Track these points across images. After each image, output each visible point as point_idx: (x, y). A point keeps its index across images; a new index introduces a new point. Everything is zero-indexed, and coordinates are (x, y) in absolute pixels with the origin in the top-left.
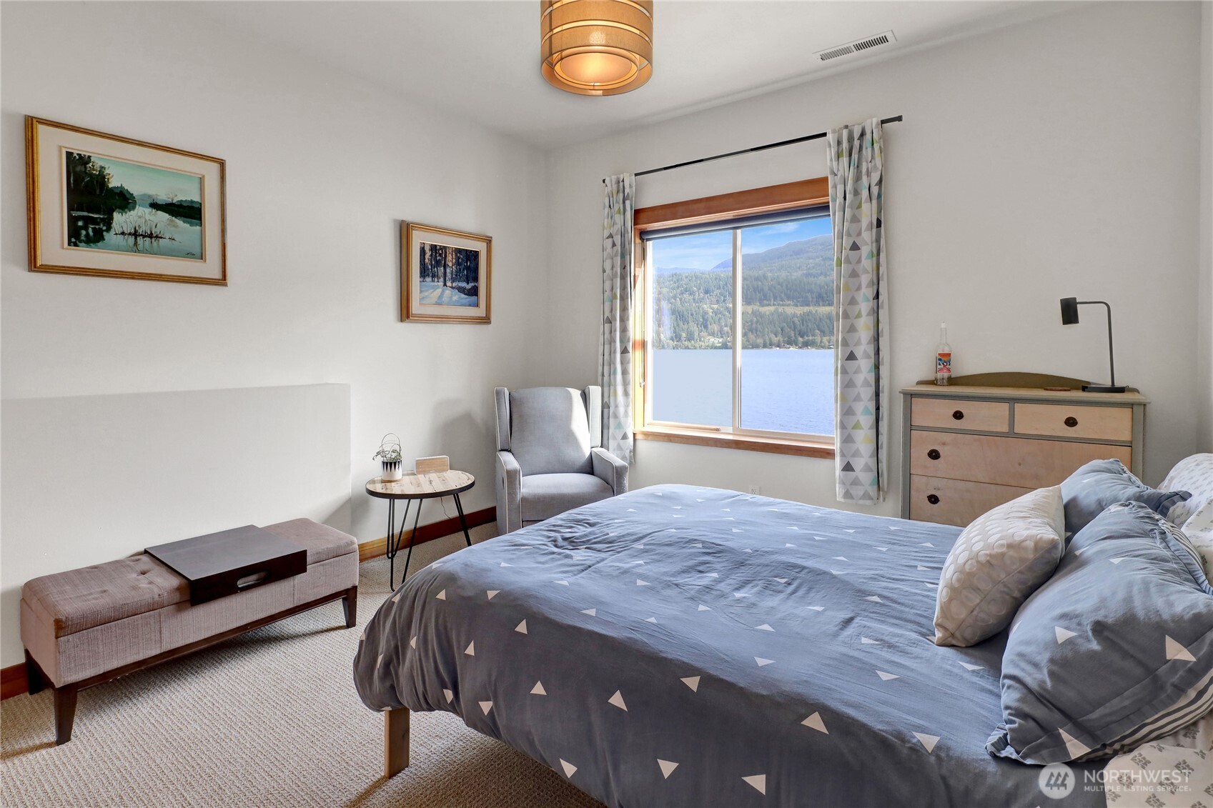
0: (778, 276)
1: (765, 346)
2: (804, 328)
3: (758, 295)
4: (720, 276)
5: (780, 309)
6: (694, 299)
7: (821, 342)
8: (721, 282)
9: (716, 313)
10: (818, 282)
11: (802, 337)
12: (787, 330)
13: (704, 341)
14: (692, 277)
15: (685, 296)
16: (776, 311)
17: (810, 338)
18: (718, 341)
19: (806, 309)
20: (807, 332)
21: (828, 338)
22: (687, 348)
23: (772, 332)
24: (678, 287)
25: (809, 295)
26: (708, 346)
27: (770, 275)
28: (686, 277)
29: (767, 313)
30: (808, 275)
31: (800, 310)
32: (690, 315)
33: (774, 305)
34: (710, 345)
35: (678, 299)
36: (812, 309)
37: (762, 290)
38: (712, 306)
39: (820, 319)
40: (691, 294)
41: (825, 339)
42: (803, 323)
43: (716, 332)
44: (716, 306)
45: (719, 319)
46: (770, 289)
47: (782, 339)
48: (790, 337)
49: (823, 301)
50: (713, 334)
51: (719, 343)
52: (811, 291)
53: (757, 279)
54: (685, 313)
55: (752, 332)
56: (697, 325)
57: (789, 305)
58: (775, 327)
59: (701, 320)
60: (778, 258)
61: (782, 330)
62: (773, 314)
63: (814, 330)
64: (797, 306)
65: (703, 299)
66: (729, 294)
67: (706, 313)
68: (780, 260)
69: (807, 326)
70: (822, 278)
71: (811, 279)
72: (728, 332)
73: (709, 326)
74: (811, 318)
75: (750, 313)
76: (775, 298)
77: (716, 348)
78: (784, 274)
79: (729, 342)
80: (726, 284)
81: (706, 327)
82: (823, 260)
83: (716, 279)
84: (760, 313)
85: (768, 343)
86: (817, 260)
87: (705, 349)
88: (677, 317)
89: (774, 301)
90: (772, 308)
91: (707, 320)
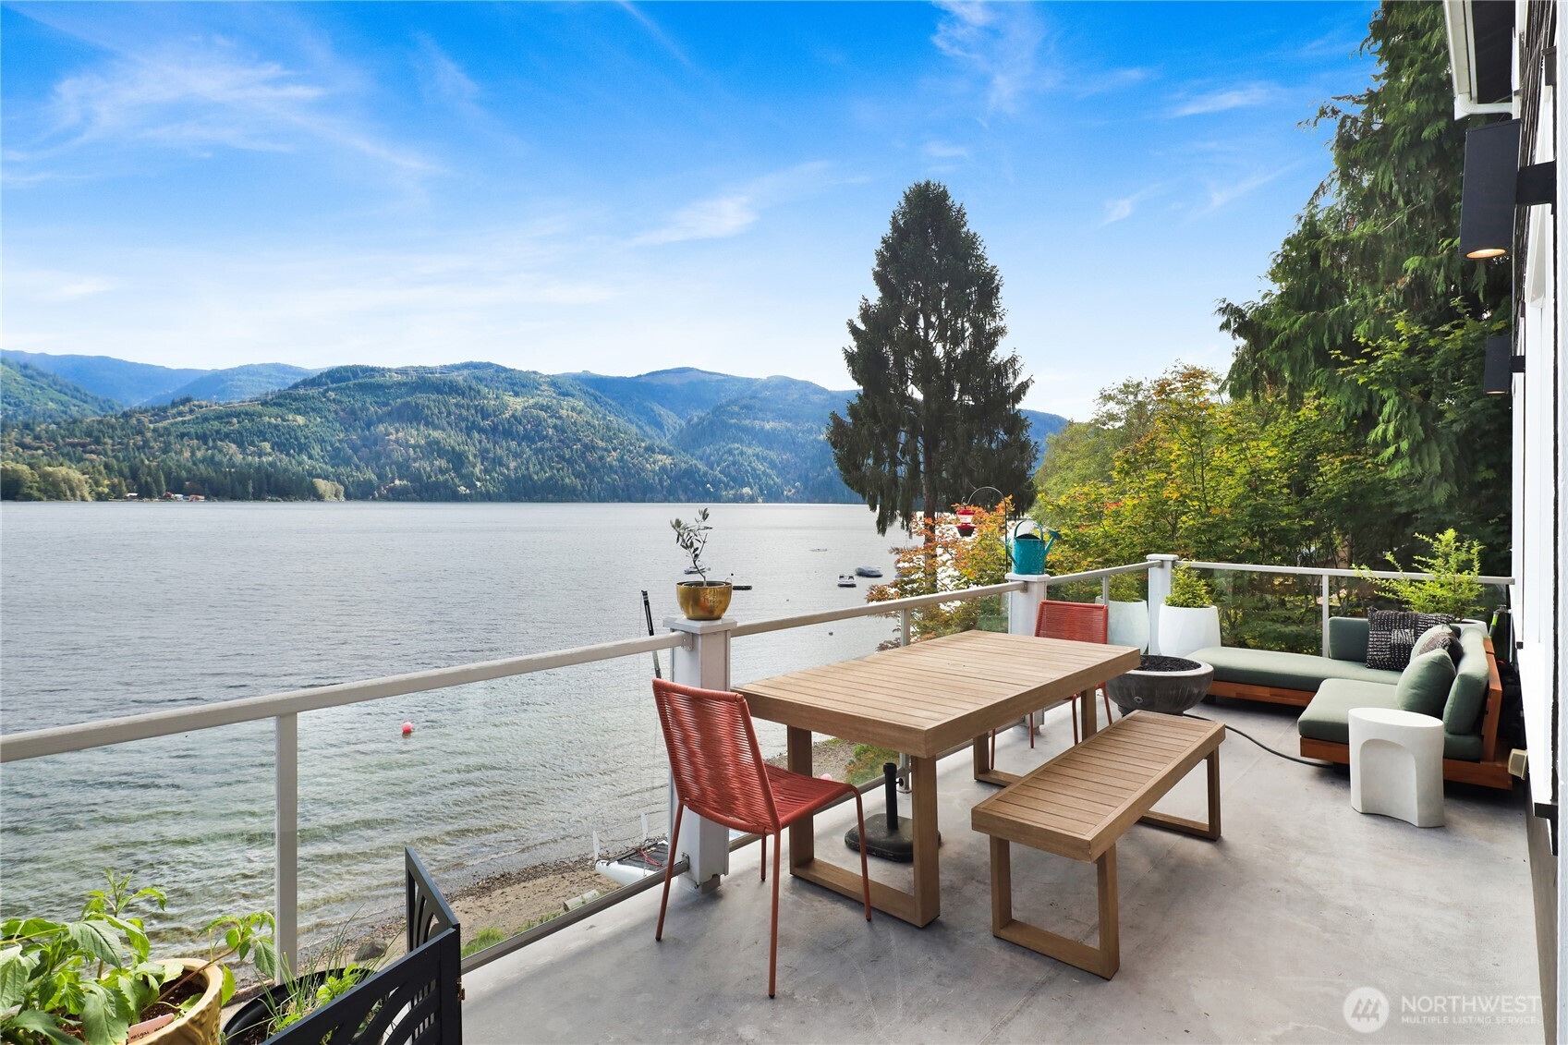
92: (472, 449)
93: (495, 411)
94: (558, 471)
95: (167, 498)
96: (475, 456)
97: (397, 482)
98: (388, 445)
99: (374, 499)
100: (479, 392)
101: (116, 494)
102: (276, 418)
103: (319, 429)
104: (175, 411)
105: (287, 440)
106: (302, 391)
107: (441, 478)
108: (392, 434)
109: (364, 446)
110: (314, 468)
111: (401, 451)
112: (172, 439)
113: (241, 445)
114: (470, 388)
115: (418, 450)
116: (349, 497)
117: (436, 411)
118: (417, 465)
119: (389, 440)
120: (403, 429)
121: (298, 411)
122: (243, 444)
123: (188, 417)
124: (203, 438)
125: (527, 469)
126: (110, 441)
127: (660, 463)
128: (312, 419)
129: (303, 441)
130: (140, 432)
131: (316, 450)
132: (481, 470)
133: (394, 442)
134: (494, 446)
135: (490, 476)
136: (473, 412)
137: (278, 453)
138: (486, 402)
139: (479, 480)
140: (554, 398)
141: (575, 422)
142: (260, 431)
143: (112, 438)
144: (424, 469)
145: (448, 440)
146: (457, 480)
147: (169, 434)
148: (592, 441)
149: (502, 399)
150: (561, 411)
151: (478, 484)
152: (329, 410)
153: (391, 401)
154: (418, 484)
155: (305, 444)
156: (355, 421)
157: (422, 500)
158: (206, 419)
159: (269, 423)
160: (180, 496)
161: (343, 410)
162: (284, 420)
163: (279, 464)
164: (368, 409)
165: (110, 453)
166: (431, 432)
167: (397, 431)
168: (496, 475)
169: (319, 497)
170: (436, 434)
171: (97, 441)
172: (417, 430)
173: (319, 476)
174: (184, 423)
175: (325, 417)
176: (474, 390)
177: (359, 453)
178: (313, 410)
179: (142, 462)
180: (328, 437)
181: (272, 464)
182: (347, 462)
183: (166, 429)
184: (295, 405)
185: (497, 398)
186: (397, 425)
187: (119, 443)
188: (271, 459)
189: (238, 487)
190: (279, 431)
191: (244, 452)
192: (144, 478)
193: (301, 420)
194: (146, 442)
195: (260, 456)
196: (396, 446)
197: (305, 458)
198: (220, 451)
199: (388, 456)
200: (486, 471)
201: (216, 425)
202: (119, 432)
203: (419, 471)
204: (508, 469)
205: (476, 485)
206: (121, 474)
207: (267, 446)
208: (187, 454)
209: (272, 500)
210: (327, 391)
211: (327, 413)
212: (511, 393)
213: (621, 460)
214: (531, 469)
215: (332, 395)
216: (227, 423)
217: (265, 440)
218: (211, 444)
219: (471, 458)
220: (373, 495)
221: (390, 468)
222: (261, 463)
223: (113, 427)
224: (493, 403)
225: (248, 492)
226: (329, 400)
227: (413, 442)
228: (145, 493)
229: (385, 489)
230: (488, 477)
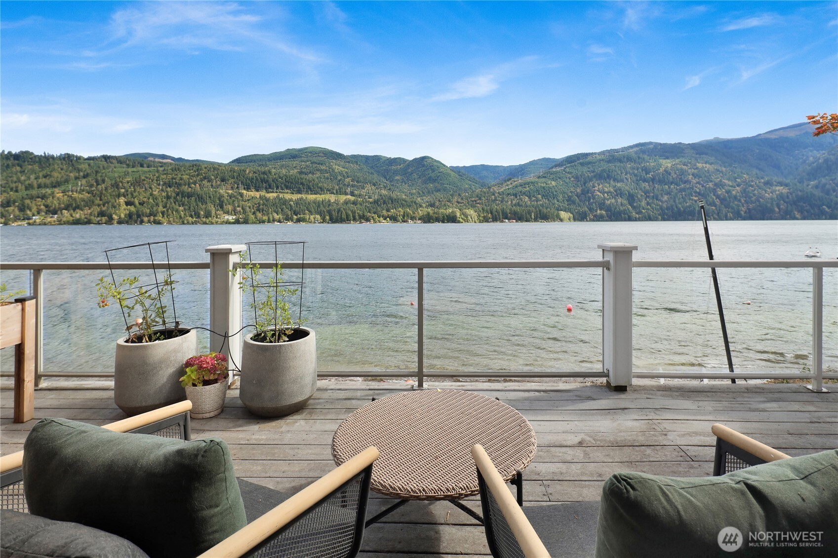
0: (279, 172)
1: (269, 222)
2: (297, 209)
3: (264, 185)
4: (234, 169)
5: (281, 196)
6: (212, 185)
7: (309, 219)
8: (235, 174)
9: (231, 196)
10: (308, 178)
11: (296, 215)
12: (286, 210)
13: (220, 218)
14: (210, 168)
15: (203, 182)
16: (278, 197)
17: (302, 216)
18: (231, 218)
19: (299, 196)
20: (300, 212)
21: (314, 216)
22: (205, 223)
23: (275, 211)
24: (198, 175)
25: (301, 186)
26: (223, 222)
27: (273, 170)
28: (206, 168)
29: (271, 198)
30: (301, 173)
31: (295, 197)
32: (208, 198)
33: (276, 192)
34: (225, 221)
35: (197, 185)
36: (304, 196)
37: (267, 181)
38: (227, 191)
39: (309, 203)
40: (209, 181)
41: (312, 217)
42: (297, 205)
43: (230, 211)
44: (230, 192)
45: (234, 201)
46: (273, 181)
47: (281, 217)
48: (287, 216)
49: (311, 191)
50: (228, 213)
51: (233, 219)
52: (302, 184)
53: (264, 173)
54: (204, 196)
55: (259, 212)
56: (215, 205)
57: (288, 193)
58: (277, 208)
59: (218, 202)
60: (280, 160)
61: (282, 210)
62: (275, 199)
63: (305, 211)
64: (293, 193)
65: (220, 185)
66: (242, 182)
67: (221, 196)
68: (281, 161)
69: (300, 207)
70: (310, 175)
71: (303, 176)
72: (240, 212)
73: (225, 207)
74: (302, 202)
75: (258, 197)
76: (277, 188)
77: (230, 223)
78: (284, 171)
79: (241, 219)
80: (239, 176)
81: (222, 207)
82: (311, 163)
83: (231, 171)
84: (266, 198)
85: (271, 219)
86: (308, 163)
87: (221, 224)
88: (196, 199)
89: (277, 189)
90: (275, 195)
91: (223, 202)
95: (502, 222)
97: (599, 212)
98: (594, 192)
99: (587, 221)
101: (486, 220)
102: (543, 183)
103: (562, 187)
104: (506, 184)
105: (548, 193)
106: (554, 170)
107: (622, 208)
109: (582, 194)
110: (559, 206)
112: (504, 196)
113: (529, 197)
114: (639, 158)
116: (575, 220)
117: (619, 172)
119: (594, 190)
121: (553, 179)
122: (530, 196)
123: (510, 186)
124: (515, 195)
125: (675, 201)
126: (483, 198)
128: (559, 183)
129: (555, 193)
130: (494, 194)
131: (560, 197)
133: (597, 191)
135: (650, 206)
137: (544, 200)
141: (708, 170)
142: (537, 190)
143: (484, 197)
147: (503, 194)
148: (721, 181)
149: (658, 161)
150: (697, 164)
152: (566, 178)
153: (596, 170)
154: (610, 213)
155: (556, 195)
156: (578, 182)
158: (517, 187)
159: (541, 186)
160: (507, 220)
161: (572, 177)
162: (546, 184)
163: (544, 205)
164: (584, 175)
165: (484, 203)
166: (616, 184)
167: (599, 185)
168: (654, 206)
169: (561, 220)
171: (480, 199)
172: (609, 183)
173: (561, 210)
174: (508, 189)
175: (565, 181)
176: (641, 158)
177: (580, 198)
178: (560, 178)
179: (494, 207)
180: (566, 190)
181: (542, 206)
182: (574, 203)
183: (502, 192)
184: (552, 176)
185: (655, 161)
187: (487, 199)
188: (541, 203)
189: (528, 216)
190: (545, 189)
191: (530, 200)
192: (494, 213)
193: (554, 183)
194: (496, 198)
195: (537, 202)
197: (556, 201)
198: (522, 200)
199: (594, 198)
201: (520, 189)
202: (487, 195)
206: (487, 212)
207: (540, 196)
208: (510, 202)
209: (542, 222)
210: (565, 168)
211: (565, 179)
214: (677, 201)
215: (568, 170)
216: (524, 187)
217: (539, 194)
218: (518, 197)
220: (586, 219)
222: (537, 205)
223: (485, 193)
224: (652, 164)
225: (532, 218)
226: (566, 172)
227: (607, 190)
228: (495, 219)
229: (593, 215)
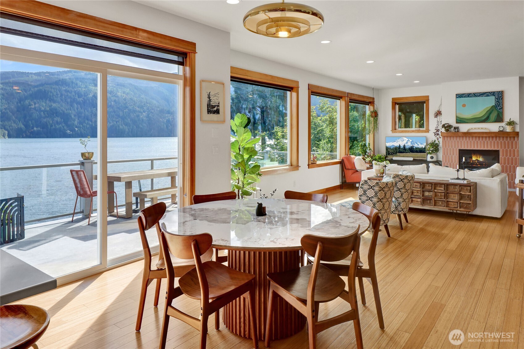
92: (74, 112)
93: (85, 94)
94: (117, 122)
96: (75, 116)
100: (77, 84)
108: (32, 105)
111: (37, 113)
115: (46, 113)
118: (45, 120)
120: (38, 102)
127: (167, 118)
132: (78, 122)
134: (84, 111)
136: (74, 94)
138: (80, 89)
139: (76, 127)
140: (115, 87)
144: (49, 122)
145: (61, 108)
146: (65, 127)
151: (76, 129)
157: (48, 137)
170: (54, 105)
186: (35, 101)
196: (34, 111)
200: (80, 123)
203: (46, 123)
204: (92, 122)
205: (75, 130)
212: (93, 85)
213: (148, 116)
219: (73, 116)
221: (31, 122)
230: (81, 126)
